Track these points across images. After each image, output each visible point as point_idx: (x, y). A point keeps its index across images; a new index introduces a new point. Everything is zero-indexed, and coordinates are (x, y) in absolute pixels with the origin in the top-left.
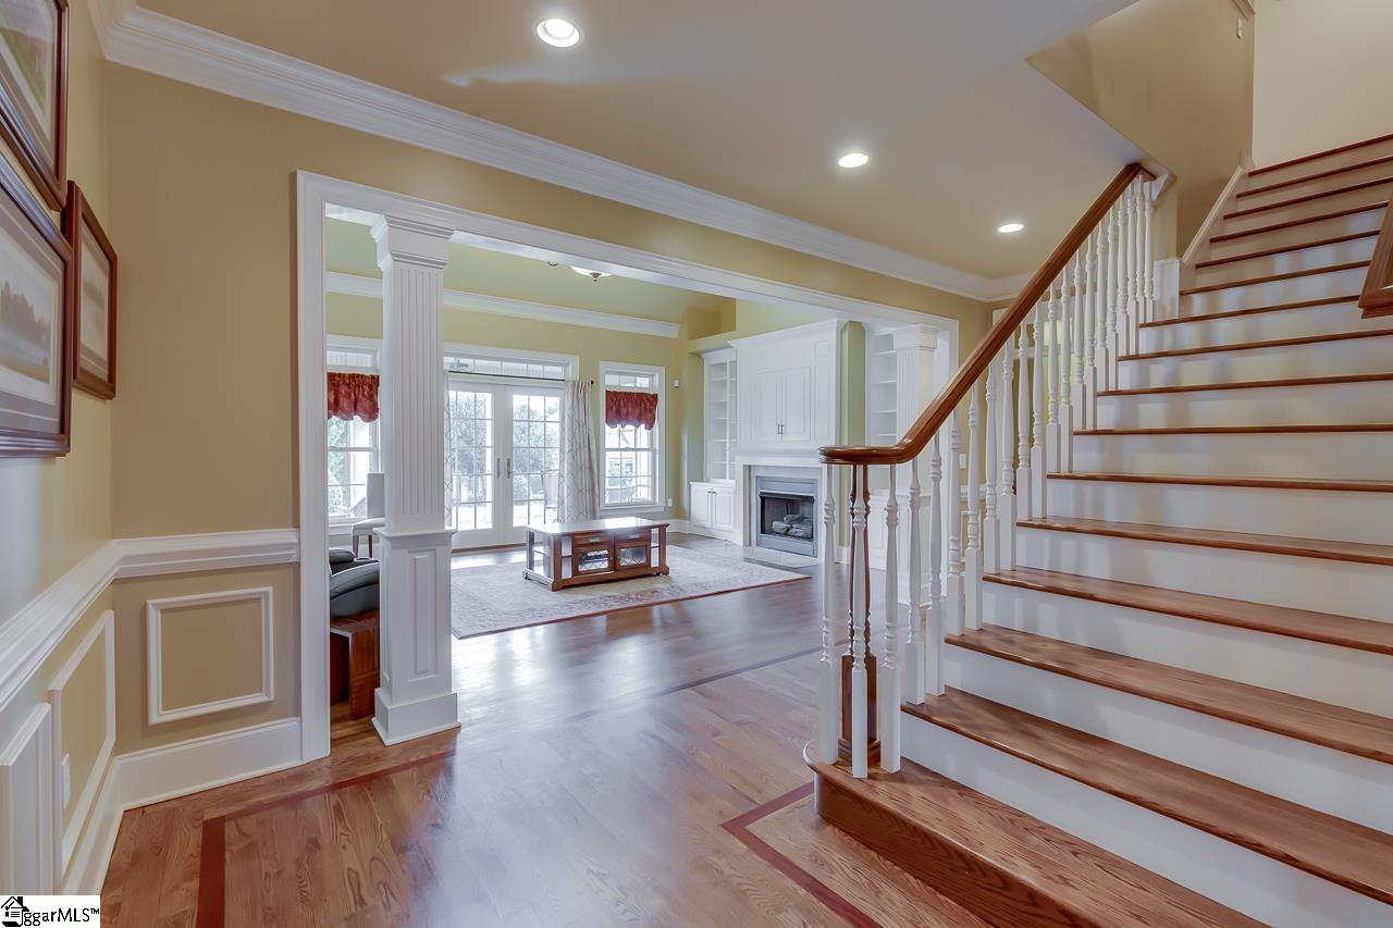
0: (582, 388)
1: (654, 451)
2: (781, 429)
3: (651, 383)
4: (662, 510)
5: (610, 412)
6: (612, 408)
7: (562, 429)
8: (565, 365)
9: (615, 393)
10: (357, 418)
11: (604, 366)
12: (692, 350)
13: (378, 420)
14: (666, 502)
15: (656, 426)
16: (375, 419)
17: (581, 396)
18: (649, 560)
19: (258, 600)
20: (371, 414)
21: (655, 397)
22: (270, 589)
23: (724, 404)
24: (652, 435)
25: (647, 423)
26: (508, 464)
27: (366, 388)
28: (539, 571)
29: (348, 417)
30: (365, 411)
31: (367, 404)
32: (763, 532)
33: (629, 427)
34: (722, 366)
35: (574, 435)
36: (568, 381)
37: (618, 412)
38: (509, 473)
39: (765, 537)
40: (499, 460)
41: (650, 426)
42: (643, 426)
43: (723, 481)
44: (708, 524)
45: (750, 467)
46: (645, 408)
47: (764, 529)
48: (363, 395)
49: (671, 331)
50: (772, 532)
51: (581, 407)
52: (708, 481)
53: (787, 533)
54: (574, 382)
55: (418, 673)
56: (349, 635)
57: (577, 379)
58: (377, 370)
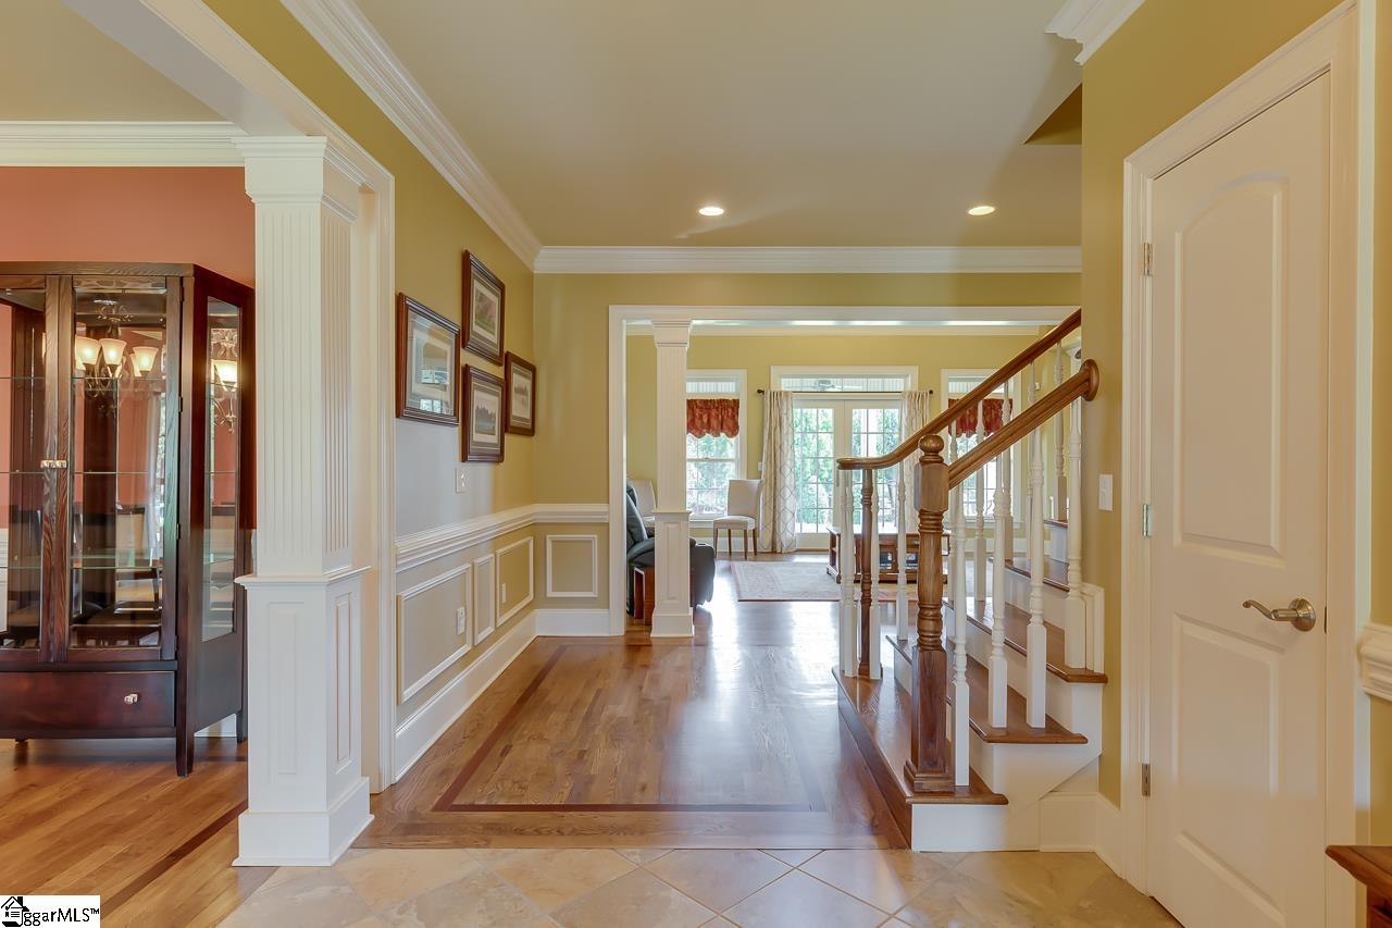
0: (921, 397)
8: (905, 376)
10: (722, 434)
11: (945, 373)
13: (738, 436)
16: (736, 435)
17: (918, 406)
19: (590, 542)
20: (734, 430)
22: (596, 536)
29: (717, 435)
30: (729, 428)
31: (730, 423)
36: (906, 392)
46: (997, 415)
48: (728, 416)
51: (919, 417)
54: (912, 393)
55: (669, 599)
56: (643, 573)
57: (916, 389)
58: (738, 395)
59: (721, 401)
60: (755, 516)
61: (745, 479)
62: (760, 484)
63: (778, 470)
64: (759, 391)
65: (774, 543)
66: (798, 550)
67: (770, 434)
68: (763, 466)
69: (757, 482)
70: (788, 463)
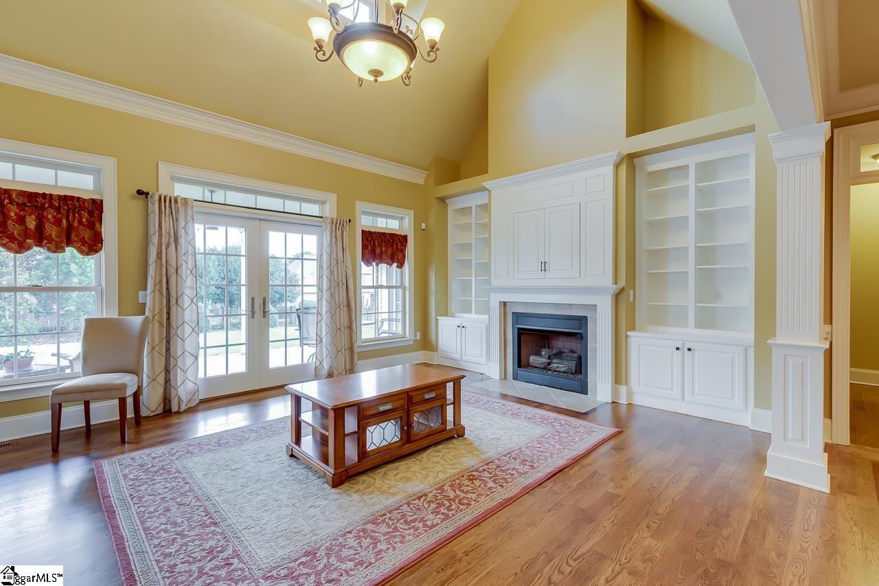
0: (340, 225)
1: (404, 289)
2: (544, 266)
3: (401, 225)
4: (412, 343)
5: (366, 251)
6: (367, 247)
7: (320, 267)
8: (323, 203)
9: (370, 233)
10: (70, 250)
11: (360, 206)
12: (437, 196)
13: (102, 252)
14: (415, 336)
15: (406, 266)
16: (96, 252)
17: (339, 233)
18: (444, 421)
20: (93, 244)
21: (405, 238)
23: (470, 245)
24: (402, 273)
25: (398, 262)
26: (264, 304)
27: (85, 214)
28: (308, 445)
29: (58, 248)
30: (83, 241)
31: (87, 234)
32: (520, 366)
33: (383, 266)
34: (466, 211)
35: (332, 273)
36: (326, 218)
37: (373, 251)
38: (264, 312)
39: (521, 372)
40: (253, 299)
41: (401, 265)
42: (395, 265)
43: (467, 315)
44: (457, 356)
45: (505, 303)
46: (397, 248)
47: (521, 363)
48: (80, 222)
49: (419, 178)
50: (528, 365)
51: (340, 245)
52: (453, 316)
53: (546, 368)
54: (332, 219)
57: (335, 216)
58: (101, 194)
59: (65, 199)
60: (136, 371)
61: (116, 316)
62: (145, 324)
63: (173, 301)
64: (140, 192)
65: (166, 400)
66: (203, 401)
67: (159, 254)
68: (149, 297)
69: (137, 320)
70: (188, 292)
